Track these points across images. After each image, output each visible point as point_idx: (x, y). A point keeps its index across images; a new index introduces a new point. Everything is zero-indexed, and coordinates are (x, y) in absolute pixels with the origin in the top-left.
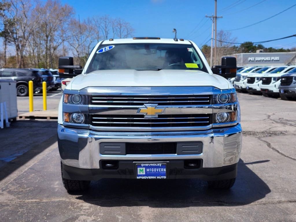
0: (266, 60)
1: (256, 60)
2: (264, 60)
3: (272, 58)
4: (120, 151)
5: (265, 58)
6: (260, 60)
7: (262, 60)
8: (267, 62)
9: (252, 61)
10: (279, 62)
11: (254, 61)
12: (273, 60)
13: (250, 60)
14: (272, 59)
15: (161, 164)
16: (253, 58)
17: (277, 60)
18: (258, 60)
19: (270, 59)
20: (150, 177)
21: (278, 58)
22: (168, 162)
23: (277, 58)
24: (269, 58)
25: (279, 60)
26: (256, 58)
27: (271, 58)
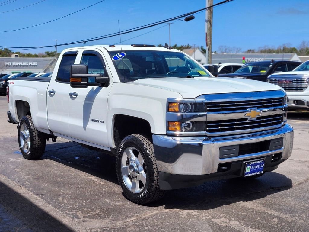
0: (24, 65)
1: (14, 65)
2: (22, 65)
3: (30, 63)
4: (234, 154)
5: (23, 64)
6: (17, 65)
7: (20, 65)
8: (25, 67)
9: (9, 66)
10: (37, 67)
11: (11, 66)
12: (31, 65)
13: (7, 65)
14: (29, 65)
15: (262, 161)
16: (10, 63)
17: (35, 66)
18: (16, 65)
19: (27, 65)
20: (253, 174)
21: (36, 63)
22: (265, 158)
23: (34, 64)
24: (27, 63)
25: (36, 66)
26: (13, 63)
27: (28, 63)
